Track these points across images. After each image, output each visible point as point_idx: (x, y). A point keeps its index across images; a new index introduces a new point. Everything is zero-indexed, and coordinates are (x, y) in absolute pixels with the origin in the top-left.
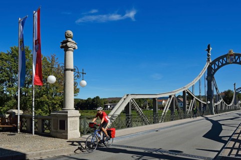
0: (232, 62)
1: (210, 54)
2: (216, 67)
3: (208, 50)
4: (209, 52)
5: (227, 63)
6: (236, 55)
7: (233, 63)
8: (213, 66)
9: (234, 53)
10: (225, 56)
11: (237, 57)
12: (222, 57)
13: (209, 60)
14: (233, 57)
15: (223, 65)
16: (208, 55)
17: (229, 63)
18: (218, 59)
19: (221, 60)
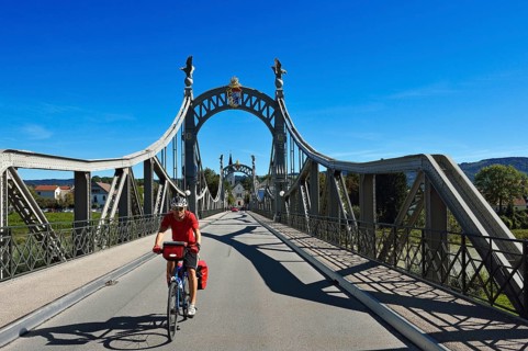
0: (236, 105)
1: (191, 81)
2: (204, 113)
3: (188, 70)
4: (188, 75)
5: (226, 107)
6: (244, 90)
7: (240, 107)
8: (197, 109)
9: (240, 85)
10: (223, 90)
11: (246, 96)
12: (217, 92)
13: (189, 95)
14: (239, 94)
15: (218, 109)
16: (188, 83)
17: (230, 107)
18: (208, 95)
19: (214, 98)
